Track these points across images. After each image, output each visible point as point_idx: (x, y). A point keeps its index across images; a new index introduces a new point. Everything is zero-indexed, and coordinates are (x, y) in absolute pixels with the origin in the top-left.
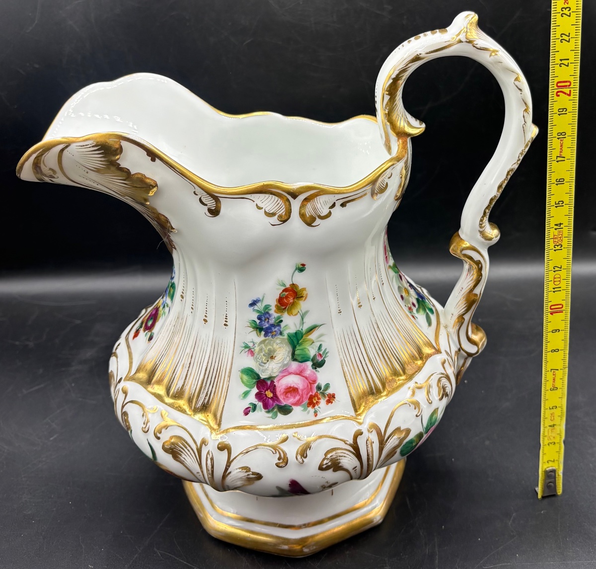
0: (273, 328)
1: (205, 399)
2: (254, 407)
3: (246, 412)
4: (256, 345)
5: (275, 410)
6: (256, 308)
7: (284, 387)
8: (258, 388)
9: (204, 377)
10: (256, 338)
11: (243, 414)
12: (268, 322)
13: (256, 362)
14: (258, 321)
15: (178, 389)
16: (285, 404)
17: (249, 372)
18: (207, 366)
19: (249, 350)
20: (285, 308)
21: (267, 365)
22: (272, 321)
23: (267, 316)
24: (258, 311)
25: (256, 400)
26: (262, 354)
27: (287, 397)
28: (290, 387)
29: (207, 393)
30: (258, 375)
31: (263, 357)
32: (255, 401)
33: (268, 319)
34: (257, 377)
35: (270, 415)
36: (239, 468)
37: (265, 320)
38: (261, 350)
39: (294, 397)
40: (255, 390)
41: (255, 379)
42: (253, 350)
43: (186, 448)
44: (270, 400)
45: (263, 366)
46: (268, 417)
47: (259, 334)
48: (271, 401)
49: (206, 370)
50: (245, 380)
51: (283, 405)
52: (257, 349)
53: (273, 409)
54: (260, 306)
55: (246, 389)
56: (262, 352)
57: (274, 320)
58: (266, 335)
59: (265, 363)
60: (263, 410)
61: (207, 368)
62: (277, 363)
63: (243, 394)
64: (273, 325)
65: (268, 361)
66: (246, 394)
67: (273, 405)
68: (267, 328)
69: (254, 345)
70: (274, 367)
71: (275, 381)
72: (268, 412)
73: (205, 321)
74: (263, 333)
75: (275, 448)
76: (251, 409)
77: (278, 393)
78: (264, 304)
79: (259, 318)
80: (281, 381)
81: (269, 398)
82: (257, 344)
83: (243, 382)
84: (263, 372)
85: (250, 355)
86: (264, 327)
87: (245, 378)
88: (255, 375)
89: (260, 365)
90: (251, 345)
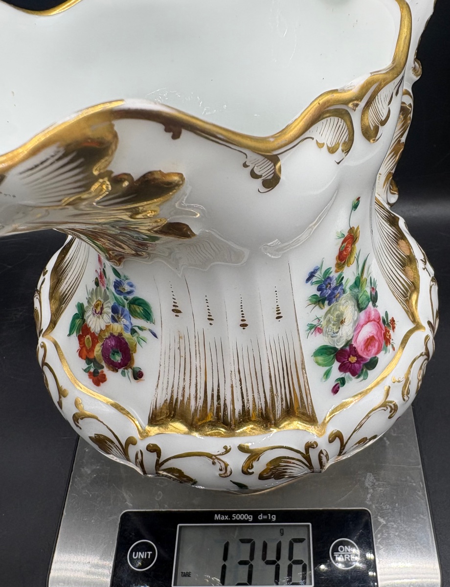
0: (336, 291)
1: (282, 405)
2: (342, 381)
3: (335, 390)
4: (322, 320)
5: (364, 370)
6: (314, 279)
7: (362, 343)
8: (338, 361)
9: (272, 385)
10: (319, 312)
11: (332, 394)
12: (330, 287)
13: (328, 337)
14: (318, 293)
15: (239, 413)
16: (370, 358)
17: (324, 351)
18: (270, 371)
19: (315, 329)
20: (345, 262)
21: (339, 334)
22: (334, 284)
23: (329, 281)
24: (317, 282)
25: (342, 373)
26: (331, 325)
27: (369, 350)
28: (368, 339)
29: (282, 399)
30: (335, 349)
31: (333, 327)
32: (340, 375)
33: (330, 284)
34: (333, 351)
35: (362, 378)
36: (356, 444)
37: (327, 287)
38: (329, 321)
39: (375, 347)
40: (337, 364)
41: (333, 354)
42: (319, 327)
43: (290, 463)
44: (355, 364)
45: (336, 336)
46: (361, 381)
47: (322, 307)
48: (357, 365)
49: (270, 377)
50: (320, 362)
51: (368, 361)
52: (324, 323)
53: (362, 370)
54: (319, 276)
55: (326, 368)
56: (331, 323)
57: (335, 281)
58: (329, 304)
59: (337, 333)
60: (353, 378)
61: (270, 374)
62: (349, 325)
63: (324, 375)
64: (336, 288)
65: (339, 328)
66: (327, 374)
67: (360, 367)
68: (330, 295)
69: (319, 320)
70: (347, 330)
71: (353, 343)
72: (358, 377)
73: (244, 326)
74: (326, 302)
75: (384, 405)
76: (340, 385)
77: (360, 353)
78: (323, 270)
79: (319, 289)
80: (358, 340)
81: (354, 363)
82: (323, 317)
83: (319, 364)
84: (338, 342)
85: (318, 333)
86: (326, 296)
87: (320, 359)
88: (331, 350)
89: (332, 337)
90: (315, 323)
